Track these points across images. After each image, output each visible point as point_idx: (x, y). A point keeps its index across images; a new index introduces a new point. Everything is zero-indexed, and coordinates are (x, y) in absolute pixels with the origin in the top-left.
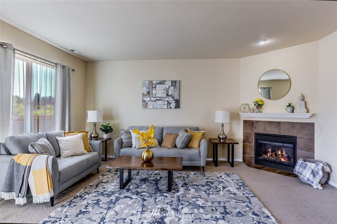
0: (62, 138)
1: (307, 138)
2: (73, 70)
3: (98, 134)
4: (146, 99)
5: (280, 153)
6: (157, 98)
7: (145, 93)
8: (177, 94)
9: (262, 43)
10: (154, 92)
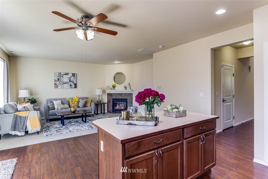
4: (57, 83)
5: (121, 105)
7: (56, 79)
8: (76, 81)
9: (116, 62)
10: (62, 79)
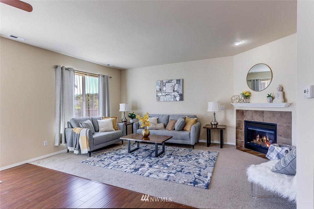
0: (100, 121)
1: (285, 125)
2: (111, 77)
3: (126, 120)
4: (159, 94)
5: (265, 139)
6: (167, 93)
7: (158, 90)
8: (181, 90)
9: (237, 44)
10: (164, 89)
